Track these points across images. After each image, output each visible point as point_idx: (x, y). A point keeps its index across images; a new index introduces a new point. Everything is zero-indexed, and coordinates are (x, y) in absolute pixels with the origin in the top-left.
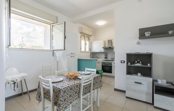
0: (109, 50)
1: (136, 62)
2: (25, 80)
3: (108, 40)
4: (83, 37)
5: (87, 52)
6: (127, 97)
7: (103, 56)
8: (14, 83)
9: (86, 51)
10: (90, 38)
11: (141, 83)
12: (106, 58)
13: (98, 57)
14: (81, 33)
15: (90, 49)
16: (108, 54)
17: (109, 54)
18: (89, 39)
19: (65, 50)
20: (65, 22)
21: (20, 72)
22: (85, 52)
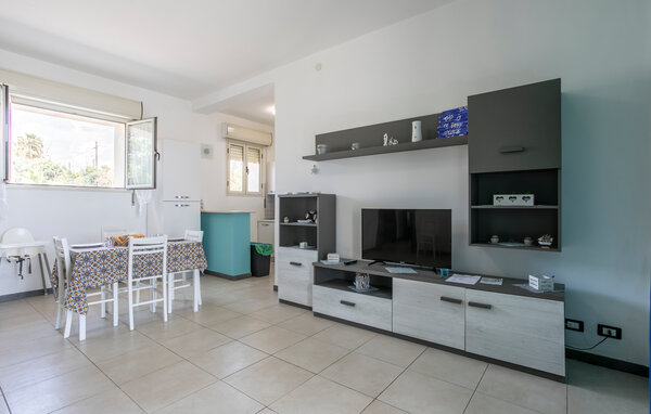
1: (308, 216)
2: (45, 255)
4: (235, 152)
5: (254, 195)
6: (282, 301)
8: (21, 260)
9: (250, 190)
10: (263, 151)
11: (300, 265)
14: (228, 139)
15: (265, 185)
18: (260, 157)
19: (155, 187)
20: (156, 118)
21: (36, 239)
22: (245, 193)
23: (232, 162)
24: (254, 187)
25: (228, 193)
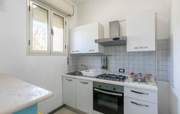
0: (113, 48)
3: (110, 23)
7: (98, 63)
10: (66, 19)
12: (105, 67)
13: (86, 64)
15: (68, 46)
16: (109, 58)
17: (113, 57)
18: (64, 24)
22: (50, 53)
23: (35, 22)
24: (58, 46)
25: (30, 53)
